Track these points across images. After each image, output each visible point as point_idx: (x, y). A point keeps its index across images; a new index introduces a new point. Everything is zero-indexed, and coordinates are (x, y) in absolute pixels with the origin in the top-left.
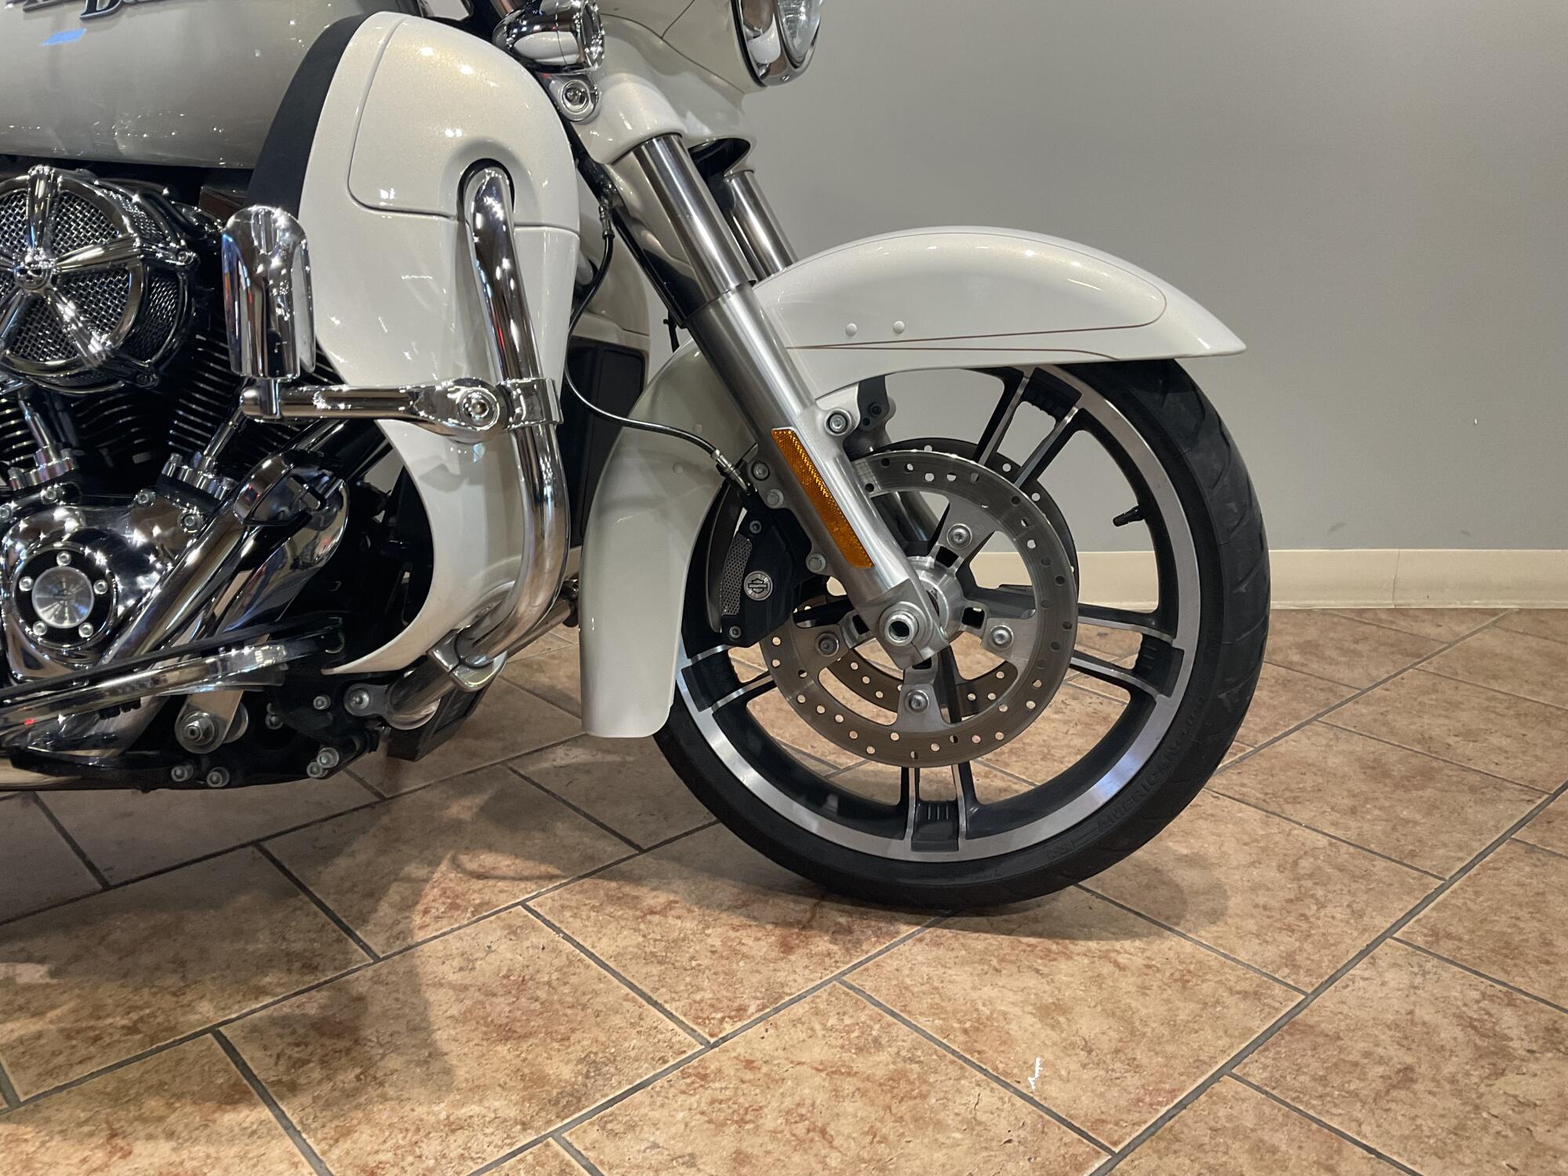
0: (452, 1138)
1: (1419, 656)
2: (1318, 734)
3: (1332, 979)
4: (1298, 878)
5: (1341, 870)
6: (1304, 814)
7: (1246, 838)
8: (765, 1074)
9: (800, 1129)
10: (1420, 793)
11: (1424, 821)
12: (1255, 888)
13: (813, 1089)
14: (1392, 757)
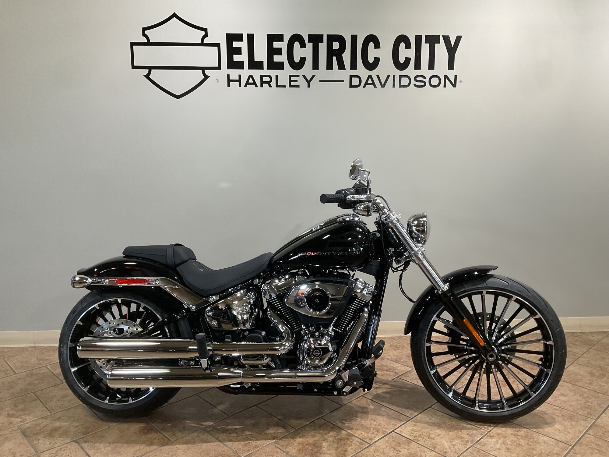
0: (455, 447)
1: (592, 345)
2: (576, 366)
3: (599, 417)
4: (584, 398)
5: (593, 396)
6: (580, 384)
7: (570, 390)
8: (503, 436)
9: (515, 444)
10: (603, 379)
11: (606, 385)
12: (577, 400)
13: (512, 438)
14: (594, 371)
